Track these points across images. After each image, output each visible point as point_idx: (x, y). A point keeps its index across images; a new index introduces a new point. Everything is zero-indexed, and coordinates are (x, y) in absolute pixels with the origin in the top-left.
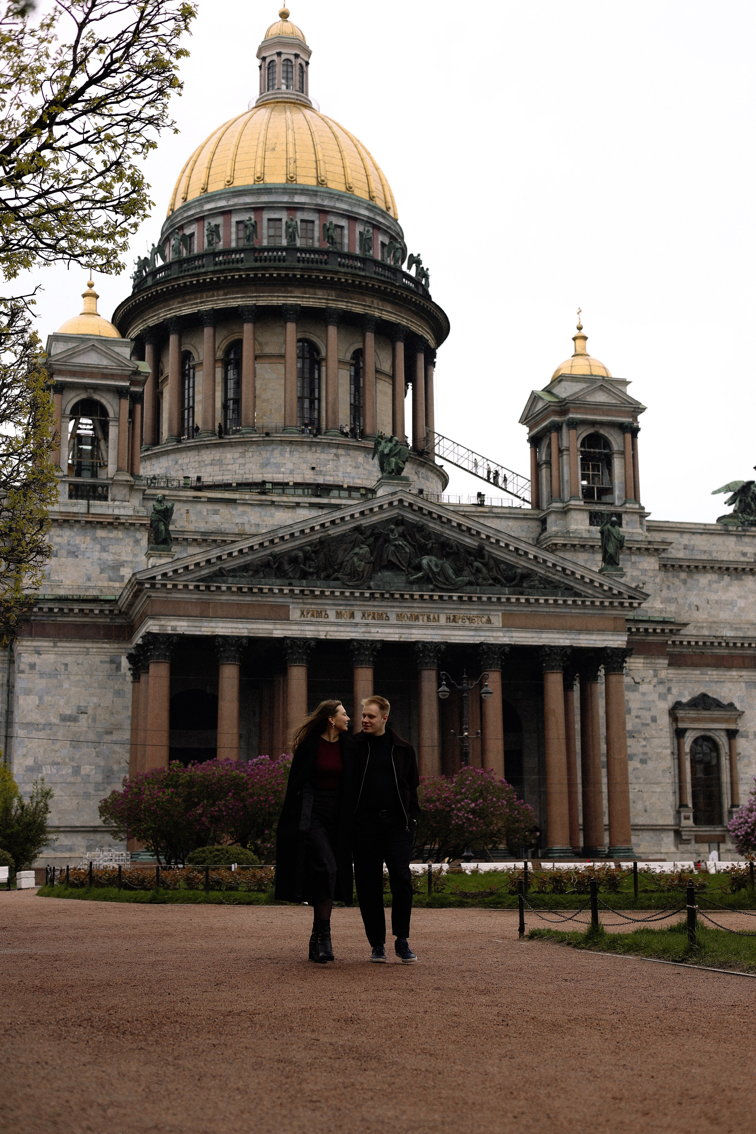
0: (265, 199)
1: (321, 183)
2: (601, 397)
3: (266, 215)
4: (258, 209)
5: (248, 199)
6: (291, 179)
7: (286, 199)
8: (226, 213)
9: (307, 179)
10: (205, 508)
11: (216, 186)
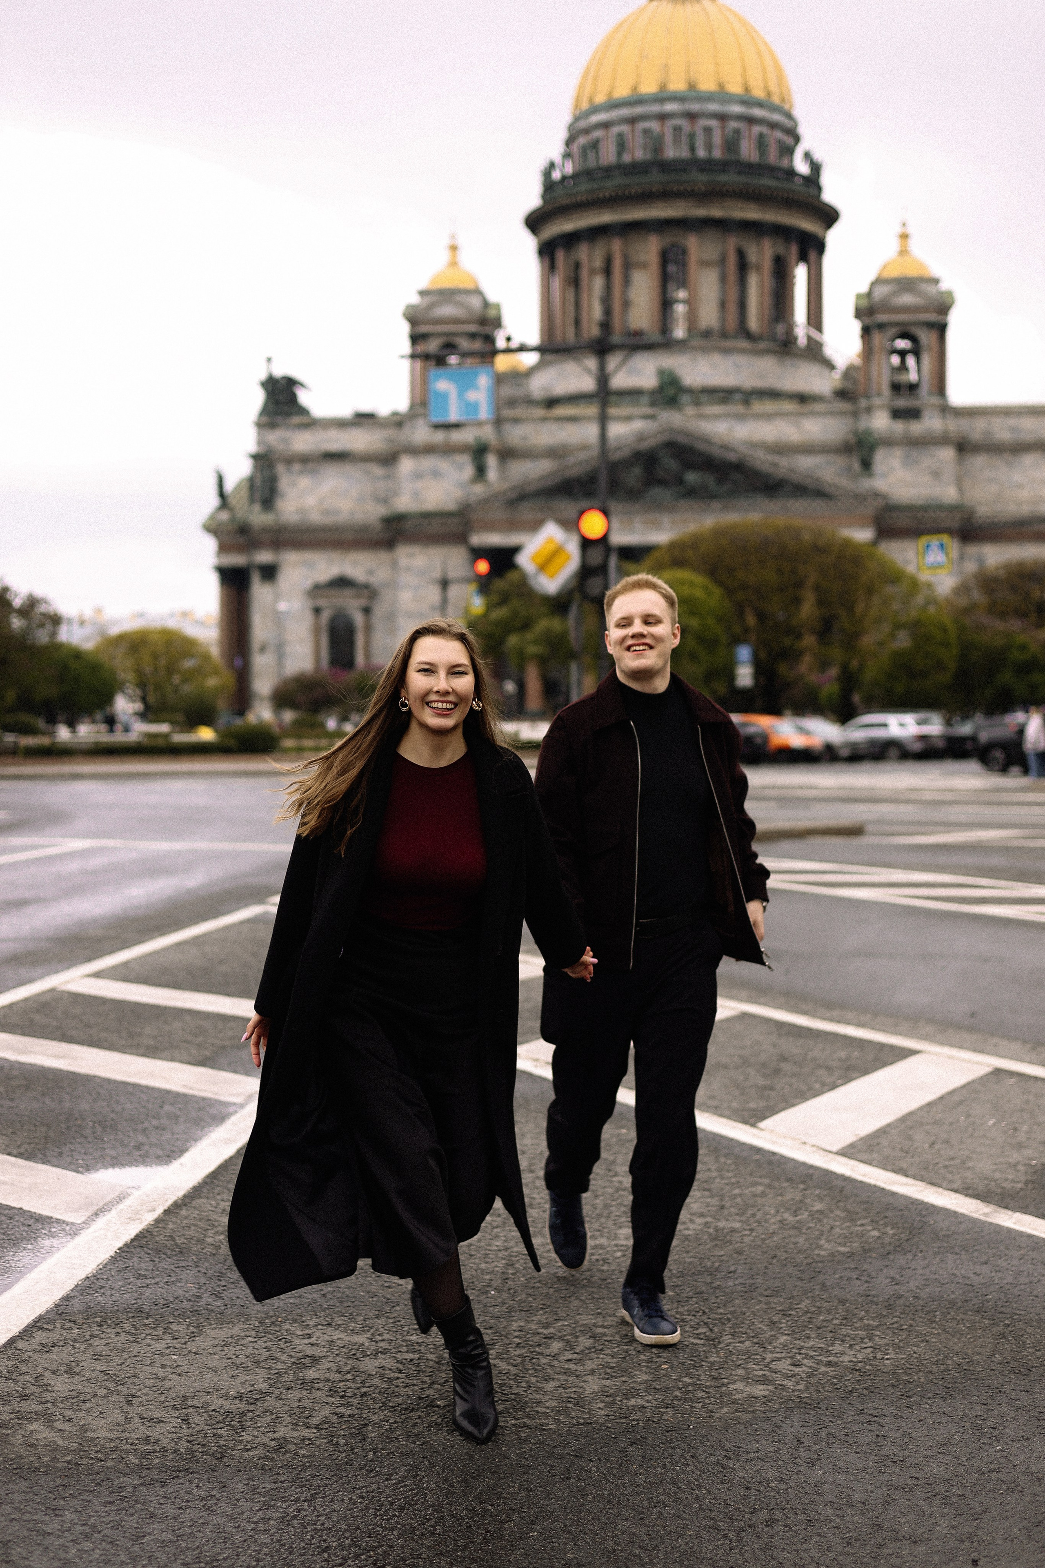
0: (638, 110)
1: (692, 86)
2: (907, 299)
3: (642, 125)
4: (632, 121)
5: (625, 112)
6: (663, 87)
7: (655, 108)
8: (606, 125)
9: (677, 85)
10: (552, 426)
11: (600, 99)
